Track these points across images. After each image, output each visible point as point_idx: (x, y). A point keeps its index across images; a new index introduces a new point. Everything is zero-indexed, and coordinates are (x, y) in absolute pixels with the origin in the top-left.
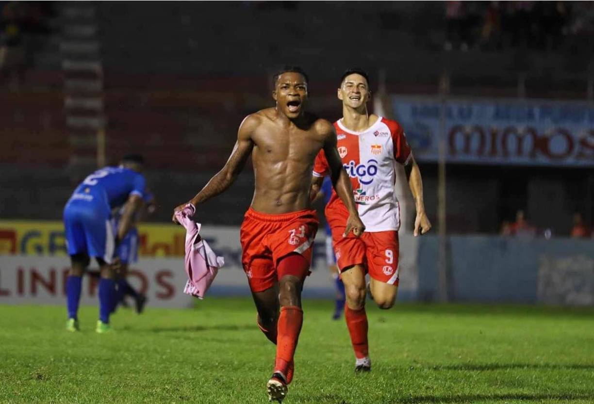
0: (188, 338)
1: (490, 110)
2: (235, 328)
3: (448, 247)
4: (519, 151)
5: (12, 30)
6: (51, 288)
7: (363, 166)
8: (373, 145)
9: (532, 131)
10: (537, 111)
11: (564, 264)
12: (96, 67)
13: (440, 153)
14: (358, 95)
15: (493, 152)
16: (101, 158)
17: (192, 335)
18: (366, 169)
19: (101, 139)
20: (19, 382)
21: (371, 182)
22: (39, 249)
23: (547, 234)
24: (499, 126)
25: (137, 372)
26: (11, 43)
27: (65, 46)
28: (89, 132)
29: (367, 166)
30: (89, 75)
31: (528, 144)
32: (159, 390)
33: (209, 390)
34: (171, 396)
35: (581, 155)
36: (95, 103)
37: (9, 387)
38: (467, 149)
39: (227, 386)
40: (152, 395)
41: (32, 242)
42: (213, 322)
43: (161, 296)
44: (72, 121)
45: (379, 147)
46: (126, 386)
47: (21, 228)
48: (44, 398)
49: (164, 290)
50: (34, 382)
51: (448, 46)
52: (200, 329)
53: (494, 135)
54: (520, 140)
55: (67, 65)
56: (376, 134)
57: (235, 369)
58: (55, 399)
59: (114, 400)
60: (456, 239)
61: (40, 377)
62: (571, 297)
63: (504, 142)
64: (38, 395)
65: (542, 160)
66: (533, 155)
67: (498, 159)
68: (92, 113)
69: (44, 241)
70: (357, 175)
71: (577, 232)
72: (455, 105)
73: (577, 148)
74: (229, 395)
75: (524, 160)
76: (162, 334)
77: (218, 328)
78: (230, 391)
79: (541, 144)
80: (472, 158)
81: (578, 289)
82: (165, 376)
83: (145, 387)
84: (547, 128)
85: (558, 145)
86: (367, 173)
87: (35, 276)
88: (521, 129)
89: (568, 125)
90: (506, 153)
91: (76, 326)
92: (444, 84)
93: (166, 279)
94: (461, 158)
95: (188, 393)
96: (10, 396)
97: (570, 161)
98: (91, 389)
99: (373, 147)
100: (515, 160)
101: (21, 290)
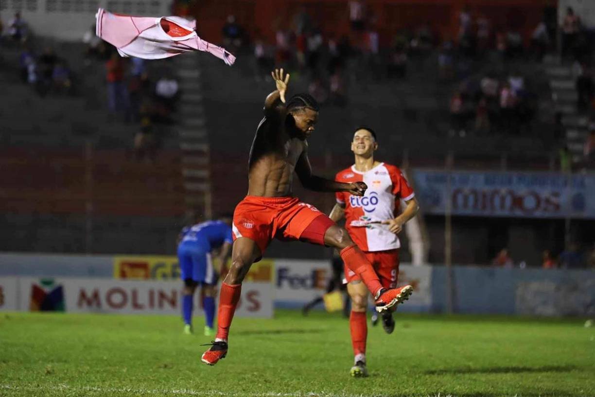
0: (270, 339)
1: (481, 177)
2: (302, 332)
3: (452, 275)
4: (502, 206)
5: (146, 122)
6: (173, 303)
7: (366, 198)
8: (374, 181)
9: (511, 193)
10: (515, 179)
11: (534, 286)
12: (205, 147)
13: (446, 208)
14: (363, 145)
15: (484, 207)
16: (208, 212)
17: (272, 336)
18: (369, 200)
19: (208, 199)
20: (151, 370)
21: (373, 210)
22: (164, 276)
23: (522, 265)
24: (487, 189)
25: (233, 363)
26: (145, 130)
27: (184, 134)
28: (199, 193)
29: (369, 197)
30: (199, 153)
31: (508, 202)
32: (249, 376)
33: (285, 376)
34: (258, 380)
35: (545, 210)
36: (204, 173)
37: (144, 374)
38: (465, 205)
39: (298, 373)
40: (245, 379)
41: (160, 271)
42: (288, 327)
43: (251, 309)
44: (189, 186)
45: (379, 182)
46: (227, 372)
47: (152, 261)
48: (169, 381)
49: (252, 305)
50: (162, 370)
51: (452, 133)
52: (278, 332)
53: (484, 196)
54: (503, 199)
55: (185, 146)
56: (377, 173)
57: (304, 361)
58: (177, 382)
59: (218, 383)
60: (459, 269)
61: (166, 366)
62: (540, 310)
63: (492, 200)
64: (164, 379)
65: (518, 213)
66: (512, 209)
67: (487, 213)
68: (200, 180)
69: (168, 270)
70: (361, 205)
71: (547, 265)
72: (457, 174)
73: (543, 205)
74: (299, 379)
75: (505, 213)
76: (252, 336)
77: (291, 331)
78: (300, 377)
79: (518, 202)
80: (469, 211)
81: (545, 303)
82: (254, 366)
83: (240, 374)
84: (522, 190)
85: (530, 203)
86: (369, 203)
87: (162, 295)
88: (503, 191)
89: (537, 189)
90: (493, 207)
91: (191, 330)
92: (450, 160)
93: (255, 297)
94: (461, 211)
95: (270, 378)
96: (145, 380)
97: (538, 214)
98: (202, 375)
99: (374, 182)
100: (499, 213)
101: (152, 303)
